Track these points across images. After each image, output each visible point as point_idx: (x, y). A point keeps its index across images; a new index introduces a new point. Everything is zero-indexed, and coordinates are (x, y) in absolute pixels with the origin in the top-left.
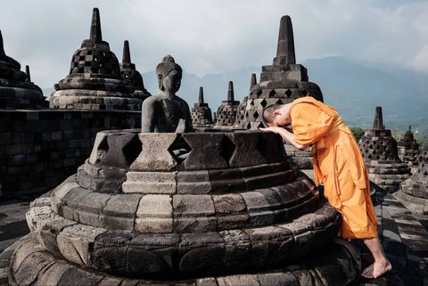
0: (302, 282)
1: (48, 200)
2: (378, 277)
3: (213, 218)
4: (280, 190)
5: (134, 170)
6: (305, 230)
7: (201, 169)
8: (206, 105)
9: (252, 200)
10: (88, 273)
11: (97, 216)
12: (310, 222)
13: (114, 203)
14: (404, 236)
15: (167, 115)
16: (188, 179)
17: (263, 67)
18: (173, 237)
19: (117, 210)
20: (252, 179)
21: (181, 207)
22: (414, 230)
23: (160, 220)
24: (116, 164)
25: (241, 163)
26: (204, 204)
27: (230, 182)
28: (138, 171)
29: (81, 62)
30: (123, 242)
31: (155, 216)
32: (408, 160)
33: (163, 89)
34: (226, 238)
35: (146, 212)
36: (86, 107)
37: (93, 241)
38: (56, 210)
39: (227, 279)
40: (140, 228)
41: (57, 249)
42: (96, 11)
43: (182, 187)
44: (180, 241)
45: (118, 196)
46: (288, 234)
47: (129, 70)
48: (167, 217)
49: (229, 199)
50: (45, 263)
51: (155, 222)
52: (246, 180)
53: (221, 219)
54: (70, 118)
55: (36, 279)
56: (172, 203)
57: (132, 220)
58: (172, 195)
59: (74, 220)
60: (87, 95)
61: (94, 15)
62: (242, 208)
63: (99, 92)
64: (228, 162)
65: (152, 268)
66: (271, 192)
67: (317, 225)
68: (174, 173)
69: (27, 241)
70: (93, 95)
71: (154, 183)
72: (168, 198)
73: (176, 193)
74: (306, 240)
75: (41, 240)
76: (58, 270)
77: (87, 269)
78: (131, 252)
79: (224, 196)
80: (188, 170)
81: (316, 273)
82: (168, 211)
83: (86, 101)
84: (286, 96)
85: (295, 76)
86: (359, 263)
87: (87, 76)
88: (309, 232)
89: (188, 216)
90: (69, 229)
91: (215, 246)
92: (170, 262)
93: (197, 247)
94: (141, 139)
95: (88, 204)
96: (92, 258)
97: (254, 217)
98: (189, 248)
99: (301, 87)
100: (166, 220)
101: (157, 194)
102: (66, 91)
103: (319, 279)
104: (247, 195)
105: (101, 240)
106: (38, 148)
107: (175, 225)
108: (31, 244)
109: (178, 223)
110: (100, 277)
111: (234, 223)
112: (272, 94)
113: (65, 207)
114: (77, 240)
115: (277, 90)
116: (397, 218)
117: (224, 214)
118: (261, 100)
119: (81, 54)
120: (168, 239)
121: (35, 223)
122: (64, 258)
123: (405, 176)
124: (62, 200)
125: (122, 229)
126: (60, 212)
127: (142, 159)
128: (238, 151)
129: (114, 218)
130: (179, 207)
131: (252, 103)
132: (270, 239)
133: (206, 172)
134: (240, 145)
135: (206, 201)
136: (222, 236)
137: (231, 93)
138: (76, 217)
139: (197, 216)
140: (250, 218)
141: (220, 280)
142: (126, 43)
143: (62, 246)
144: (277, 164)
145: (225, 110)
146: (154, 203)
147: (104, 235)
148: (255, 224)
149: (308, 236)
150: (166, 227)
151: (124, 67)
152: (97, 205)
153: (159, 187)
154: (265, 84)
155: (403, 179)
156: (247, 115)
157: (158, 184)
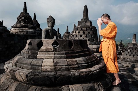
0: (95, 86)
1: (11, 61)
2: (118, 85)
3: (67, 66)
4: (88, 58)
5: (41, 51)
6: (96, 70)
7: (63, 51)
8: (60, 33)
9: (79, 61)
10: (26, 85)
11: (28, 66)
12: (97, 67)
13: (34, 62)
14: (122, 73)
15: (50, 34)
16: (58, 54)
17: (79, 21)
18: (54, 73)
19: (35, 64)
20: (79, 54)
21: (57, 63)
22: (125, 71)
23: (50, 67)
24: (35, 50)
25: (75, 49)
26: (64, 62)
27: (72, 55)
28: (42, 51)
29: (20, 19)
30: (38, 74)
31: (48, 66)
32: (121, 50)
33: (49, 26)
34: (72, 73)
35: (45, 65)
36: (22, 33)
37: (27, 74)
38: (14, 64)
39: (72, 86)
40: (43, 70)
41: (15, 77)
42: (25, 3)
43: (56, 57)
44: (57, 74)
45: (36, 60)
46: (91, 71)
47: (35, 22)
48: (52, 66)
49: (72, 60)
50: (11, 82)
51: (48, 68)
52: (77, 54)
53: (69, 67)
54: (17, 37)
55: (8, 87)
56: (53, 61)
57: (41, 67)
58: (53, 59)
59: (20, 68)
60: (22, 29)
61: (24, 4)
62: (76, 63)
63: (26, 29)
64: (71, 49)
65: (48, 82)
66: (85, 58)
67: (99, 68)
68: (54, 52)
69: (4, 75)
70: (24, 30)
71: (47, 55)
72: (52, 60)
73: (55, 59)
74: (96, 73)
75: (10, 74)
76: (15, 84)
77: (25, 83)
78: (41, 77)
79: (70, 59)
80: (58, 51)
81: (99, 83)
82: (52, 64)
83: (22, 32)
84: (86, 30)
85: (88, 24)
86: (112, 80)
87: (22, 23)
88: (97, 71)
89: (59, 66)
90: (19, 70)
91: (68, 75)
92: (53, 81)
93: (62, 76)
94: (43, 41)
95: (25, 62)
96: (27, 80)
97: (80, 66)
98: (59, 76)
99: (90, 27)
100: (52, 67)
101: (48, 59)
102: (15, 28)
103: (100, 85)
104: (77, 59)
105: (30, 74)
106: (6, 46)
107: (55, 69)
108: (6, 76)
109: (56, 68)
110: (30, 86)
111: (74, 68)
112: (82, 29)
113: (18, 63)
114: (22, 74)
115: (83, 28)
116: (120, 67)
117: (70, 65)
118: (78, 31)
119: (20, 17)
120: (52, 73)
121: (7, 69)
122: (17, 80)
123: (120, 55)
124: (16, 61)
125: (37, 70)
126: (16, 65)
127: (43, 48)
128: (74, 45)
129: (34, 67)
130: (56, 63)
131: (75, 32)
132: (85, 73)
133: (64, 52)
134: (75, 43)
135: (65, 61)
136: (70, 72)
137: (68, 30)
138: (21, 66)
139: (62, 66)
140: (79, 66)
141: (70, 86)
142: (35, 14)
143: (17, 76)
144: (86, 50)
145: (65, 35)
146: (48, 62)
147: (31, 72)
148: (80, 68)
149: (97, 72)
150: (52, 69)
151: (34, 21)
152: (28, 62)
153: (49, 57)
154: (79, 26)
155: (120, 56)
156: (74, 36)
157: (49, 56)
